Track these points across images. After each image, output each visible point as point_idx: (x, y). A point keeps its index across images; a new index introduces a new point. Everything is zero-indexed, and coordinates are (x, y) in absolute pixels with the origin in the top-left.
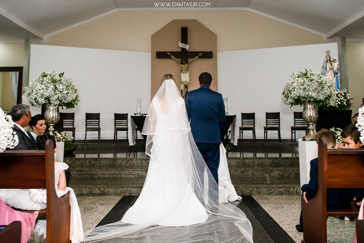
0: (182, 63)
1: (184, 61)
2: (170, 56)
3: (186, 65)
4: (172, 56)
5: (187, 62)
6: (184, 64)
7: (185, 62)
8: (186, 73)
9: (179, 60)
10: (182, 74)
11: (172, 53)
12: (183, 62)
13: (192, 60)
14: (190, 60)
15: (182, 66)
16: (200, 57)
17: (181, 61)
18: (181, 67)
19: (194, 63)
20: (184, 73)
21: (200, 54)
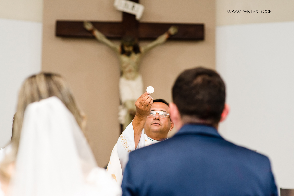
0: (123, 52)
1: (128, 46)
2: (91, 32)
3: (135, 57)
4: (97, 34)
5: (137, 50)
6: (128, 54)
7: (131, 49)
8: (133, 78)
9: (117, 45)
10: (123, 81)
11: (98, 25)
12: (126, 49)
13: (150, 45)
14: (144, 46)
15: (125, 59)
16: (172, 39)
17: (122, 47)
18: (120, 63)
19: (155, 52)
20: (128, 78)
21: (172, 31)
